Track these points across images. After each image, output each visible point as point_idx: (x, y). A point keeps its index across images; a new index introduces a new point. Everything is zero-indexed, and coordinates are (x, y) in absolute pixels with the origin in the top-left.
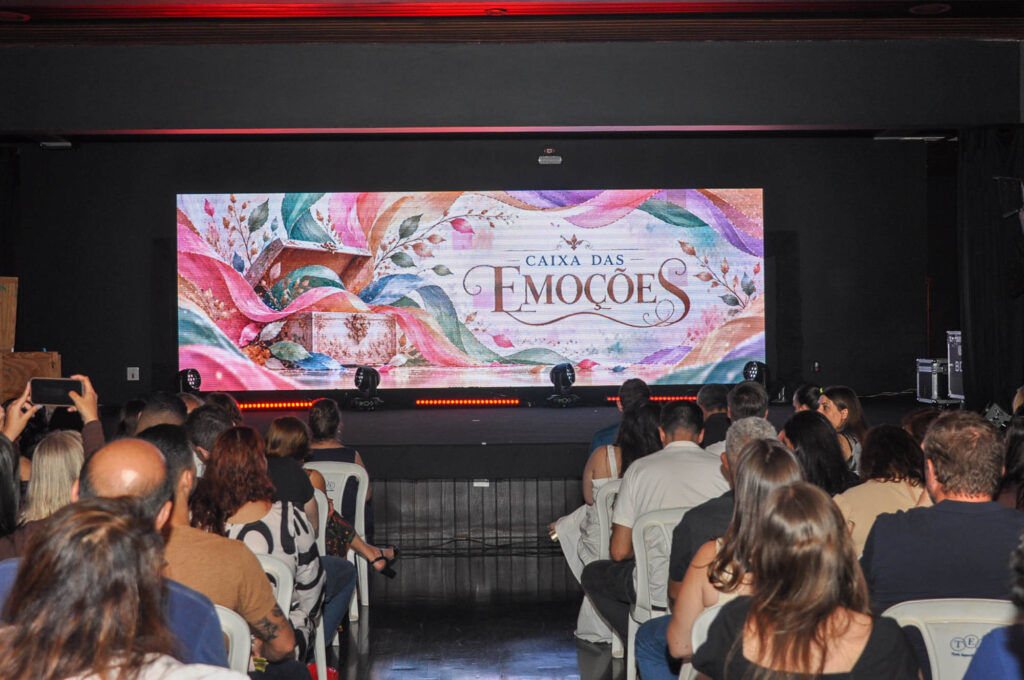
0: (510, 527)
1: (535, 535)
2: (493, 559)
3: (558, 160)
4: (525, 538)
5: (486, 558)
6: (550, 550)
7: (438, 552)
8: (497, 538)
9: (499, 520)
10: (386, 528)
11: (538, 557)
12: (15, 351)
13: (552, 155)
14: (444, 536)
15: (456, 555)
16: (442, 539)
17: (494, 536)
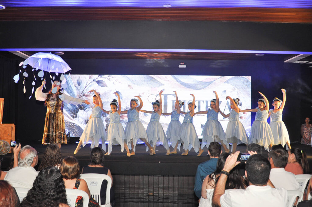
0: (168, 188)
1: (177, 193)
2: (162, 204)
3: (185, 66)
4: (173, 194)
5: (159, 204)
6: (182, 201)
7: (142, 200)
8: (163, 194)
9: (164, 185)
10: (125, 187)
11: (178, 204)
12: (2, 123)
13: (183, 65)
14: (145, 193)
15: (149, 202)
16: (144, 194)
17: (162, 193)
